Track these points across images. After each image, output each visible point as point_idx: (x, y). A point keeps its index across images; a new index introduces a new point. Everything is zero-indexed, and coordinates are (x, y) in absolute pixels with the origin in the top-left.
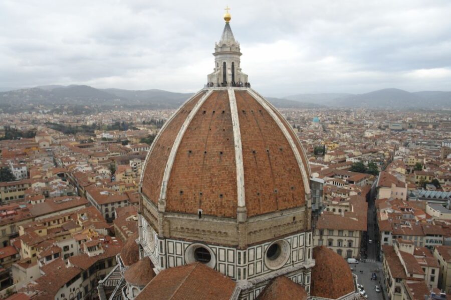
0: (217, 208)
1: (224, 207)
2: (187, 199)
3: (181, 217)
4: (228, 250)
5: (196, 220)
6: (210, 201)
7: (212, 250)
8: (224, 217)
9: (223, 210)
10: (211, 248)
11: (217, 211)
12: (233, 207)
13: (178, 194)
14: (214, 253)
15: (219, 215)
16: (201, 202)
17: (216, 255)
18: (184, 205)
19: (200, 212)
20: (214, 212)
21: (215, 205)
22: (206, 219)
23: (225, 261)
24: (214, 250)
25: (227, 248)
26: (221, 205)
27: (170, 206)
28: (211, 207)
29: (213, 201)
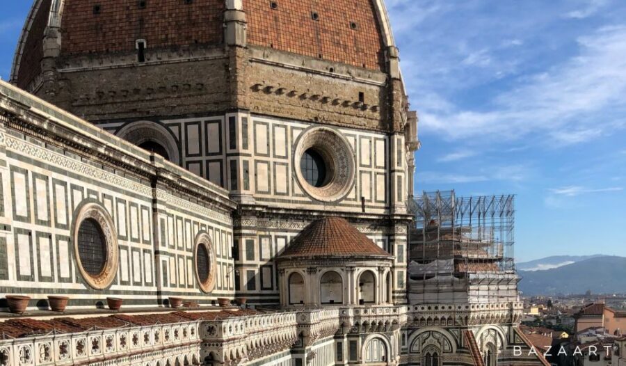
0: (180, 28)
1: (194, 24)
2: (111, 21)
3: (96, 65)
4: (207, 123)
5: (132, 67)
6: (163, 16)
7: (171, 132)
8: (197, 45)
9: (193, 29)
10: (167, 126)
11: (180, 34)
12: (215, 19)
13: (90, 15)
14: (175, 138)
15: (186, 44)
16: (142, 21)
17: (179, 143)
18: (104, 36)
19: (141, 45)
20: (172, 39)
21: (174, 23)
22: (154, 60)
23: (200, 155)
24: (175, 130)
25: (202, 120)
26: (189, 20)
27: (72, 45)
28: (166, 28)
29: (170, 15)
